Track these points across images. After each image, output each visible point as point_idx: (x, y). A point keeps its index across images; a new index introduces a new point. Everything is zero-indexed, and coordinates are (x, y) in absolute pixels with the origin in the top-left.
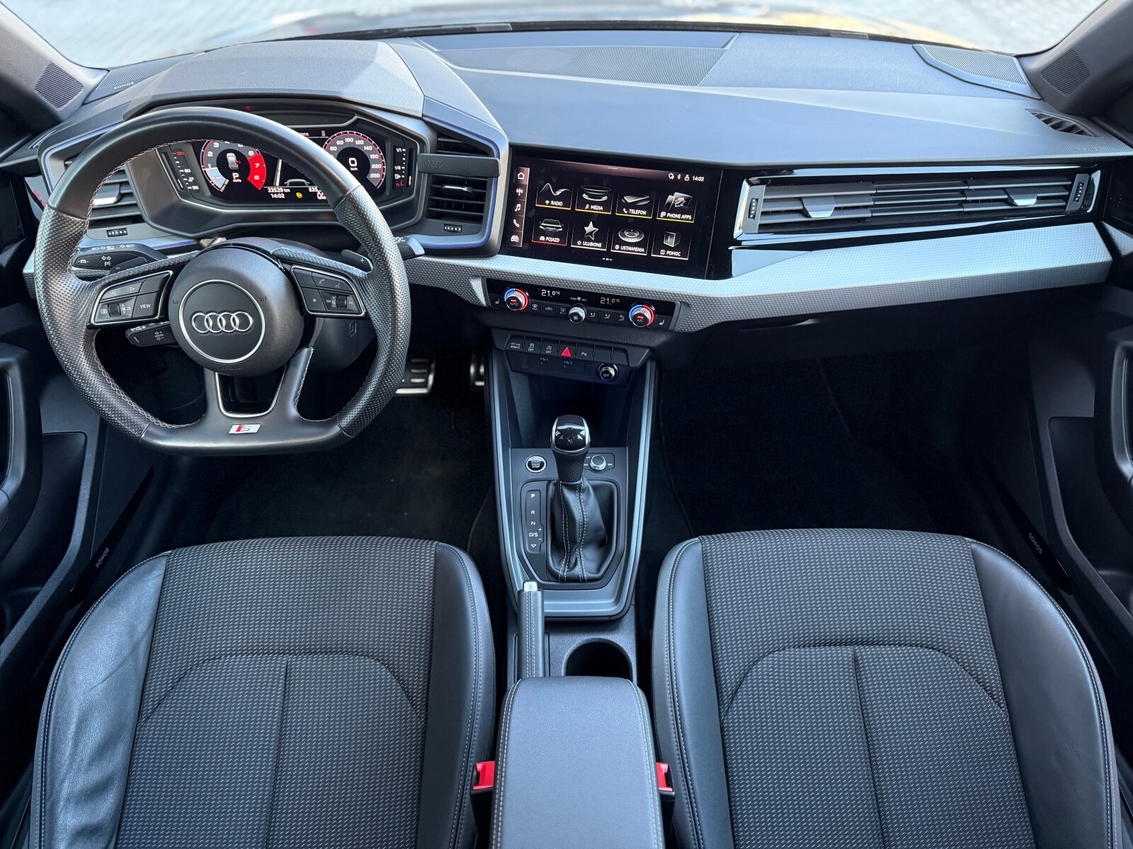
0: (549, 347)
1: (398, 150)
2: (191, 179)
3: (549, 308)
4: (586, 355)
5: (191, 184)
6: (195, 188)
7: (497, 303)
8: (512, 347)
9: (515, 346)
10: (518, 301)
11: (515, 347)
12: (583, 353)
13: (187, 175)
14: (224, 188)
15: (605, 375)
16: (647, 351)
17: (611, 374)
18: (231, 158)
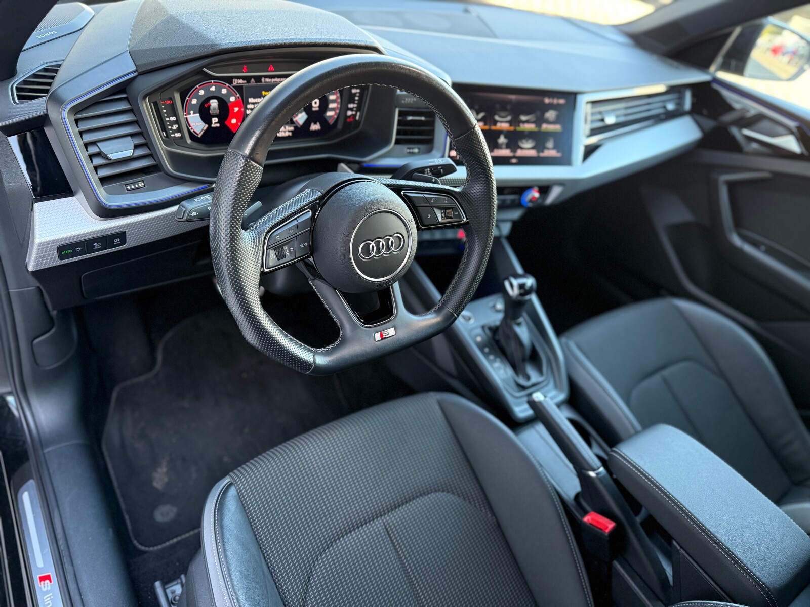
1: (354, 91)
2: (175, 127)
5: (174, 132)
6: (178, 135)
13: (172, 123)
14: (202, 133)
16: (512, 222)
18: (214, 103)
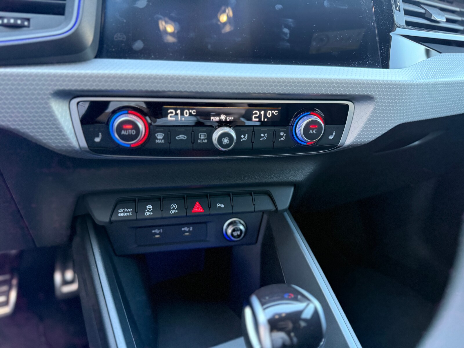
0: (174, 206)
3: (182, 137)
4: (223, 206)
7: (97, 140)
8: (120, 215)
9: (124, 213)
10: (136, 127)
11: (126, 214)
12: (218, 205)
15: (235, 234)
16: (292, 190)
17: (241, 230)
